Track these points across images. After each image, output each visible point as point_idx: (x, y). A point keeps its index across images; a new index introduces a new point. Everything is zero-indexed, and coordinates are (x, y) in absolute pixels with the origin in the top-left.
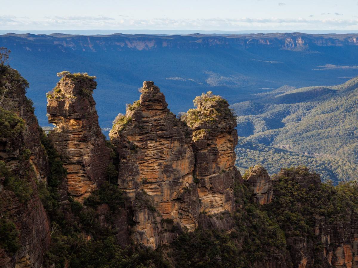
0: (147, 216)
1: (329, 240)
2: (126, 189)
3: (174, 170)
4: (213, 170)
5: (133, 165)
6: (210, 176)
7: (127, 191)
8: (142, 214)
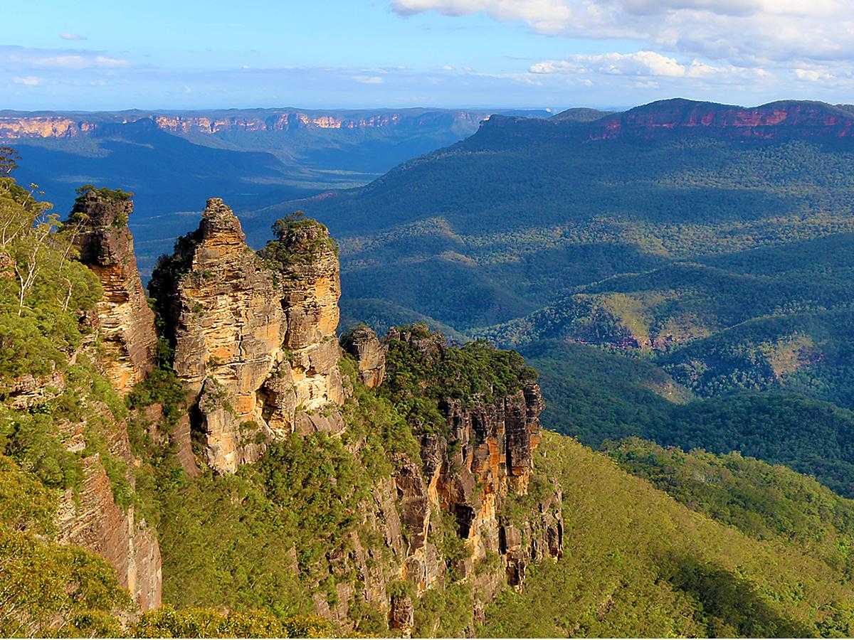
0: (222, 420)
1: (467, 435)
2: (186, 377)
3: (258, 342)
4: (313, 338)
5: (197, 338)
6: (308, 348)
7: (189, 380)
8: (216, 416)
